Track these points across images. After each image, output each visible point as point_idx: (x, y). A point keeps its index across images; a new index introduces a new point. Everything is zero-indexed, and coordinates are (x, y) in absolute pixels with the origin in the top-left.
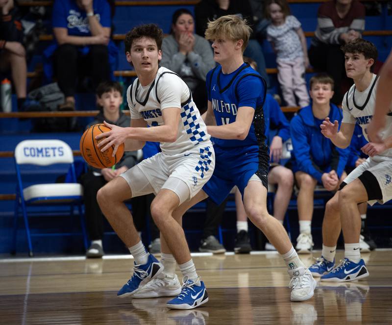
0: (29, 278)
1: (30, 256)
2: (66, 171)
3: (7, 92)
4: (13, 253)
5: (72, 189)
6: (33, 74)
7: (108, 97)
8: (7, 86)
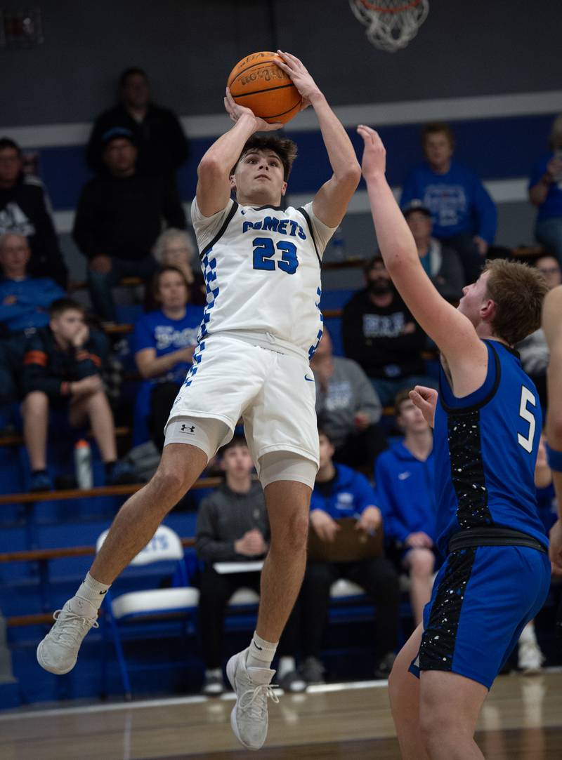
0: (127, 735)
1: (126, 700)
2: (173, 570)
3: (85, 460)
4: (103, 697)
5: (181, 597)
6: (123, 431)
7: (234, 454)
8: (83, 451)
